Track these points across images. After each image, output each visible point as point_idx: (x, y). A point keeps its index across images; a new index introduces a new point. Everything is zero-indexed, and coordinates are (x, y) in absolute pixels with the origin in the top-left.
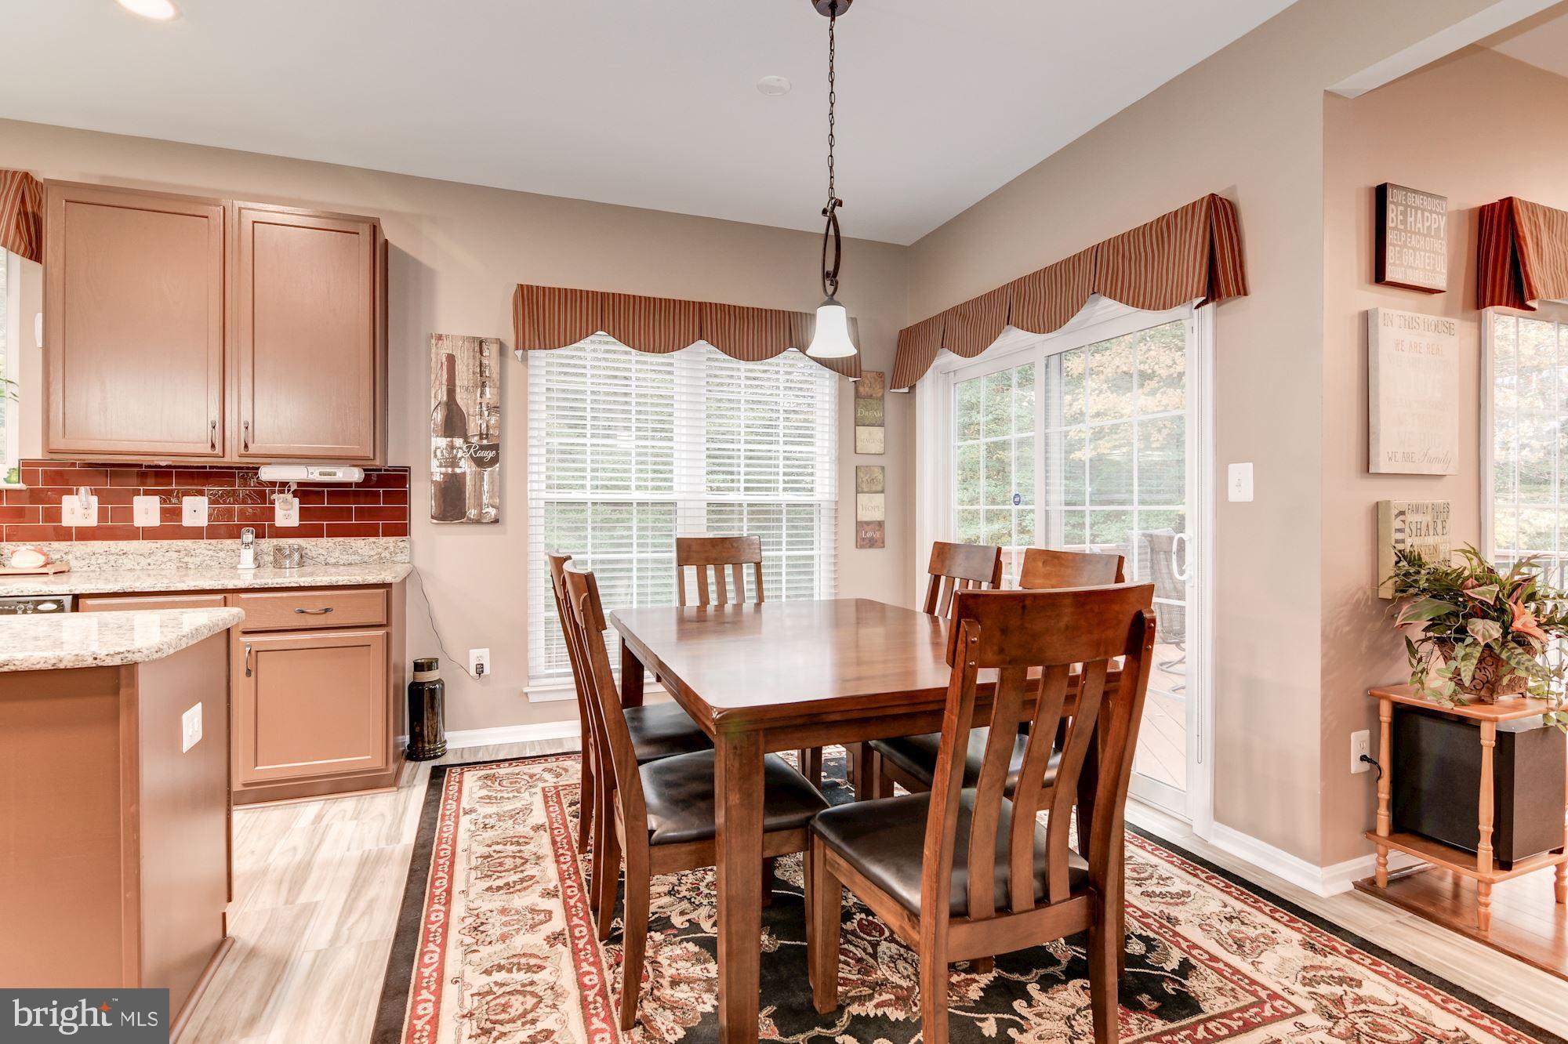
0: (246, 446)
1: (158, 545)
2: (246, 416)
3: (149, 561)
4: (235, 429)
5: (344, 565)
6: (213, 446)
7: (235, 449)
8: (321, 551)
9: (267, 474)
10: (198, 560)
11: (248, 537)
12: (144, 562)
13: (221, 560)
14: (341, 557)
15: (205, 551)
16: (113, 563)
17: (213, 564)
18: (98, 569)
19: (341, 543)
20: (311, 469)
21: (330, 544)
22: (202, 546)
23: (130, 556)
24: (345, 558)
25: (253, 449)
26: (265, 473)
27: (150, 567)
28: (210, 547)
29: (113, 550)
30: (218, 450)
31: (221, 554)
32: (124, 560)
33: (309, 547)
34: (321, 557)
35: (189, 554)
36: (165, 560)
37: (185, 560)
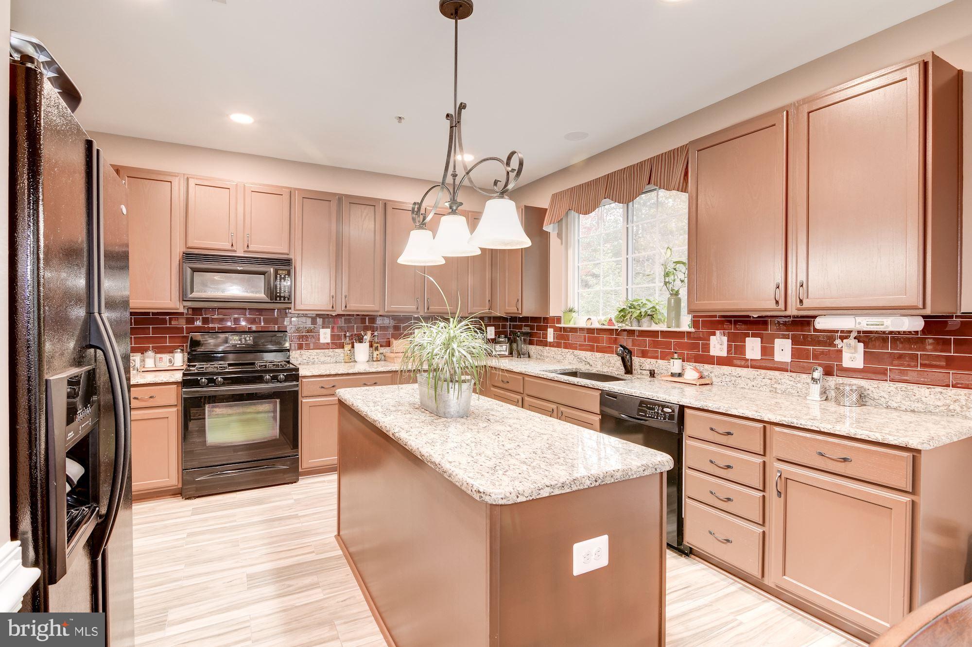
0: (801, 301)
1: (758, 373)
2: (802, 277)
3: (753, 383)
4: (794, 288)
5: (906, 410)
6: (777, 302)
7: (794, 304)
8: (882, 394)
9: (821, 323)
10: (783, 387)
11: (817, 374)
12: (751, 384)
13: (799, 390)
14: (904, 402)
15: (788, 381)
16: (733, 382)
17: (793, 392)
18: (726, 385)
19: (903, 389)
20: (859, 319)
21: (891, 388)
22: (785, 378)
23: (743, 379)
24: (906, 404)
25: (807, 303)
26: (819, 323)
27: (753, 388)
28: (791, 379)
29: (734, 374)
30: (782, 305)
31: (799, 385)
32: (739, 380)
33: (870, 388)
34: (883, 399)
35: (777, 382)
36: (762, 384)
37: (775, 386)
